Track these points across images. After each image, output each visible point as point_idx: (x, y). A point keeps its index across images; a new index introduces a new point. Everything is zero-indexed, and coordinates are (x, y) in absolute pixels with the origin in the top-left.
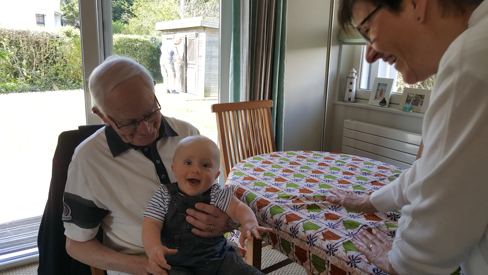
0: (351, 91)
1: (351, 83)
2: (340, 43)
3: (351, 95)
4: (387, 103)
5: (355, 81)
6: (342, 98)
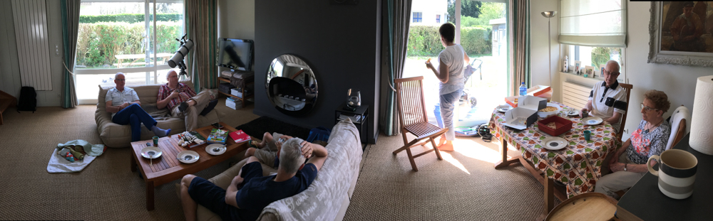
0: (565, 67)
2: (560, 43)
3: (566, 69)
4: (580, 73)
5: (567, 62)
6: (562, 71)
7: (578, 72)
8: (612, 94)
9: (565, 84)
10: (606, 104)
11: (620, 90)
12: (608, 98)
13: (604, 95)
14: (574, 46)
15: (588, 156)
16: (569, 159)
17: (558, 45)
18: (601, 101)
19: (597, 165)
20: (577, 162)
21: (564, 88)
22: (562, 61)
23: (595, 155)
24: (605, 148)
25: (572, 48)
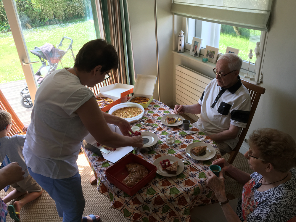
0: (180, 45)
1: (180, 40)
2: (173, 14)
3: (181, 48)
4: (198, 55)
5: (183, 39)
6: (176, 50)
7: (196, 54)
8: (229, 98)
9: (178, 68)
10: (219, 111)
11: (243, 93)
12: (223, 103)
13: (217, 98)
14: (194, 20)
15: (171, 200)
16: (148, 201)
17: (171, 17)
18: (213, 106)
19: (185, 213)
20: (157, 207)
21: (177, 73)
22: (175, 38)
23: (182, 200)
24: (197, 191)
25: (191, 23)
